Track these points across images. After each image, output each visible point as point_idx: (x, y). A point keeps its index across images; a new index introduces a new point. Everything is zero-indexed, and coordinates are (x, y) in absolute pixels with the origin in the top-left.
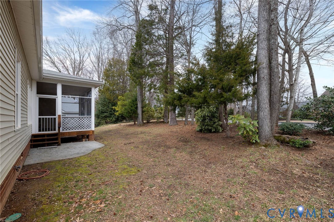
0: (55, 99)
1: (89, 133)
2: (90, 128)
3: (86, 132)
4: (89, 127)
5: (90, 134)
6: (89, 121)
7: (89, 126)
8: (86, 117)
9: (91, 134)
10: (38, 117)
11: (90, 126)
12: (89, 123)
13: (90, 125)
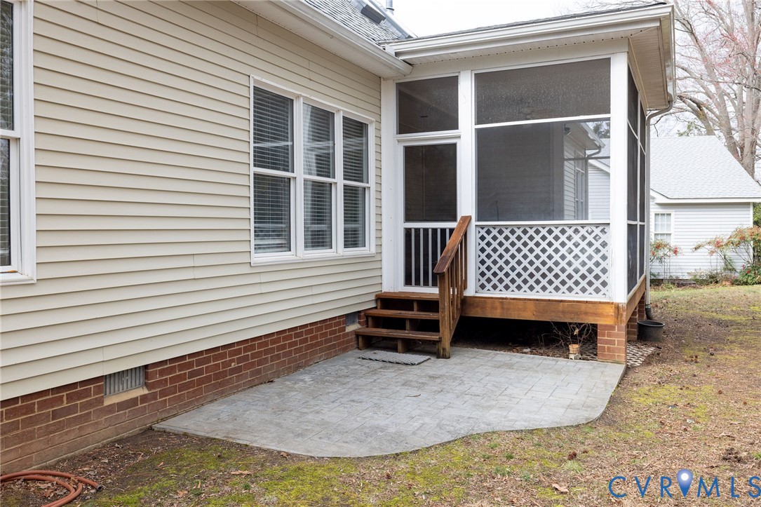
0: (455, 145)
1: (596, 314)
2: (603, 290)
3: (583, 307)
4: (597, 284)
5: (600, 322)
6: (598, 251)
7: (597, 277)
8: (570, 226)
9: (609, 322)
10: (402, 225)
11: (603, 277)
12: (597, 258)
13: (604, 271)
